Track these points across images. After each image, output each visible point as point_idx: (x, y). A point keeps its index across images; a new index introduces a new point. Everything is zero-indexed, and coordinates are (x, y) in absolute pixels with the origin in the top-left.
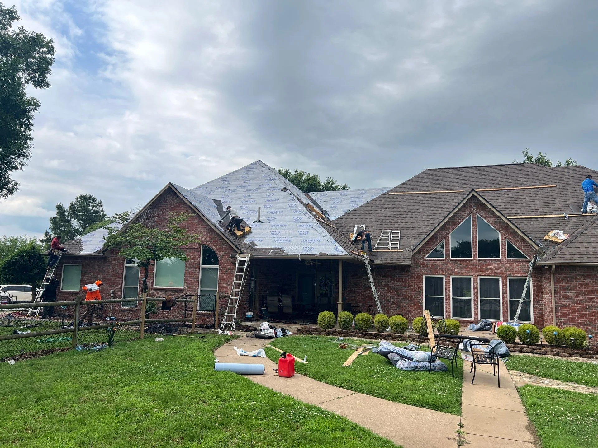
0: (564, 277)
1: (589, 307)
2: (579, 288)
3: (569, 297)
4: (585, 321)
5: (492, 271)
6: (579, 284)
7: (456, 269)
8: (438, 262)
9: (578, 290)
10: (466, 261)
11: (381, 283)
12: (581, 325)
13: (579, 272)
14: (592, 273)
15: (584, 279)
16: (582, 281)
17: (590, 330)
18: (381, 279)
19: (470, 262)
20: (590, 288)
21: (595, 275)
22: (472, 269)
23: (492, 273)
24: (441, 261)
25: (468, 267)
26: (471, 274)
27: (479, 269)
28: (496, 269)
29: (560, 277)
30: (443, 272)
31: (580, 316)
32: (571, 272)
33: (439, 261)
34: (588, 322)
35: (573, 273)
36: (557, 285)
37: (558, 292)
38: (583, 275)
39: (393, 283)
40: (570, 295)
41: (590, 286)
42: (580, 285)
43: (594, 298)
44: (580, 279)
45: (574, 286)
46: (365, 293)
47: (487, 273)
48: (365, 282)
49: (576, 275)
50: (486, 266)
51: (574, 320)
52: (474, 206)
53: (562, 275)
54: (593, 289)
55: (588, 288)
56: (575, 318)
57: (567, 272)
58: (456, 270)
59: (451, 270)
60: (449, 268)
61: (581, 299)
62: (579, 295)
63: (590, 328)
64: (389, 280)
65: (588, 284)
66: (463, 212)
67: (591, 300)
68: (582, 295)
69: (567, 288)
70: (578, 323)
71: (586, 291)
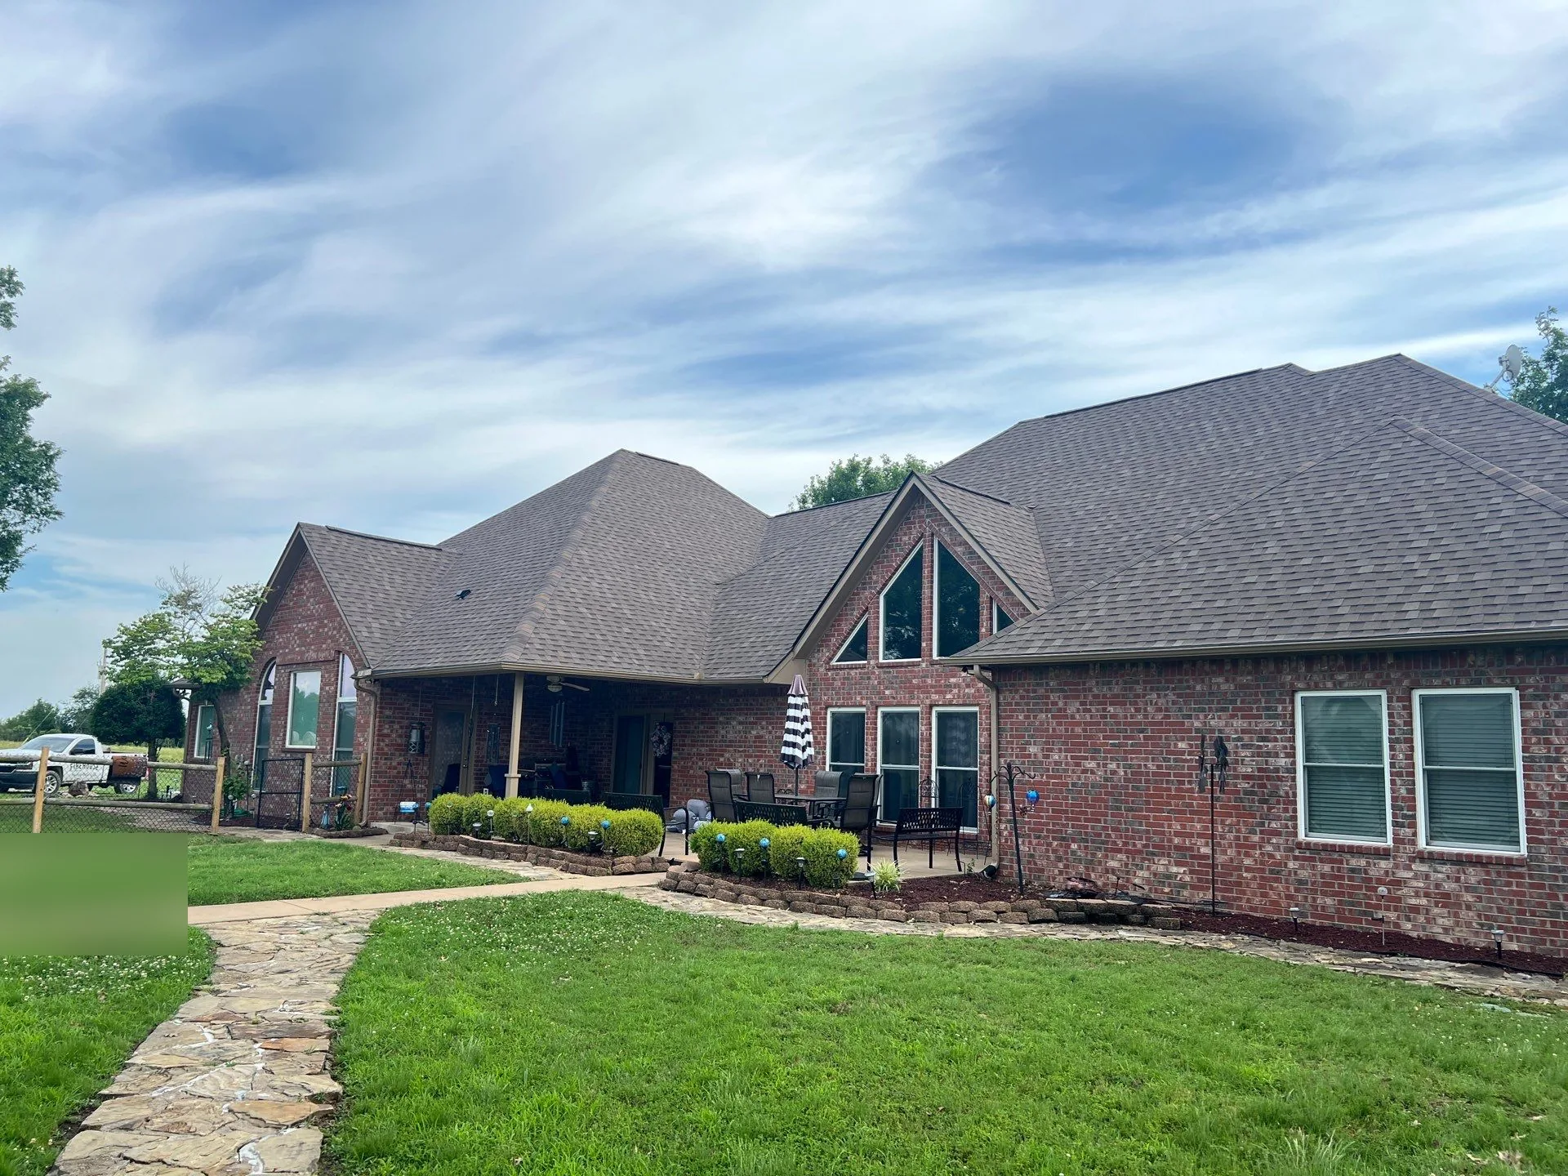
0: (1022, 697)
1: (1074, 785)
2: (1054, 730)
3: (1029, 756)
4: (1064, 825)
5: (959, 691)
6: (1053, 717)
7: (887, 688)
8: (853, 672)
9: (1052, 737)
10: (906, 666)
11: (750, 732)
12: (1054, 839)
13: (1055, 683)
14: (1084, 684)
15: (1066, 704)
16: (1060, 710)
17: (1074, 853)
18: (750, 723)
19: (916, 669)
20: (1078, 730)
21: (1090, 690)
22: (919, 687)
23: (959, 697)
24: (860, 670)
25: (911, 682)
26: (915, 702)
27: (932, 687)
28: (968, 686)
29: (1013, 698)
30: (862, 698)
31: (1053, 812)
32: (1038, 684)
33: (856, 668)
34: (1070, 830)
35: (1042, 685)
36: (1006, 723)
37: (1008, 743)
38: (1062, 691)
39: (770, 733)
40: (1032, 749)
41: (1078, 724)
42: (1054, 721)
43: (1086, 758)
44: (1055, 704)
45: (1042, 724)
46: (722, 759)
47: (949, 696)
48: (723, 732)
49: (1047, 691)
50: (947, 677)
51: (1040, 824)
52: (928, 517)
53: (1017, 691)
54: (1085, 730)
55: (1073, 730)
56: (1042, 817)
57: (1029, 685)
58: (887, 692)
59: (879, 693)
60: (874, 687)
61: (1056, 763)
62: (1051, 750)
63: (1074, 846)
64: (764, 723)
65: (1073, 717)
66: (905, 534)
67: (1078, 765)
68: (1060, 750)
69: (1026, 730)
70: (1048, 831)
71: (1070, 737)
